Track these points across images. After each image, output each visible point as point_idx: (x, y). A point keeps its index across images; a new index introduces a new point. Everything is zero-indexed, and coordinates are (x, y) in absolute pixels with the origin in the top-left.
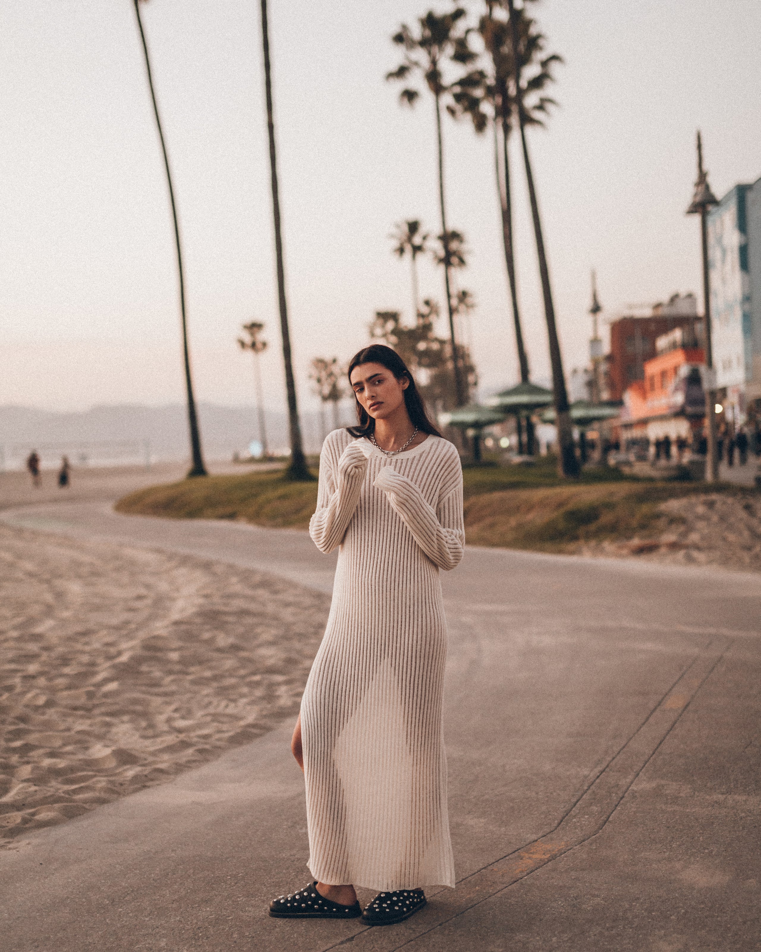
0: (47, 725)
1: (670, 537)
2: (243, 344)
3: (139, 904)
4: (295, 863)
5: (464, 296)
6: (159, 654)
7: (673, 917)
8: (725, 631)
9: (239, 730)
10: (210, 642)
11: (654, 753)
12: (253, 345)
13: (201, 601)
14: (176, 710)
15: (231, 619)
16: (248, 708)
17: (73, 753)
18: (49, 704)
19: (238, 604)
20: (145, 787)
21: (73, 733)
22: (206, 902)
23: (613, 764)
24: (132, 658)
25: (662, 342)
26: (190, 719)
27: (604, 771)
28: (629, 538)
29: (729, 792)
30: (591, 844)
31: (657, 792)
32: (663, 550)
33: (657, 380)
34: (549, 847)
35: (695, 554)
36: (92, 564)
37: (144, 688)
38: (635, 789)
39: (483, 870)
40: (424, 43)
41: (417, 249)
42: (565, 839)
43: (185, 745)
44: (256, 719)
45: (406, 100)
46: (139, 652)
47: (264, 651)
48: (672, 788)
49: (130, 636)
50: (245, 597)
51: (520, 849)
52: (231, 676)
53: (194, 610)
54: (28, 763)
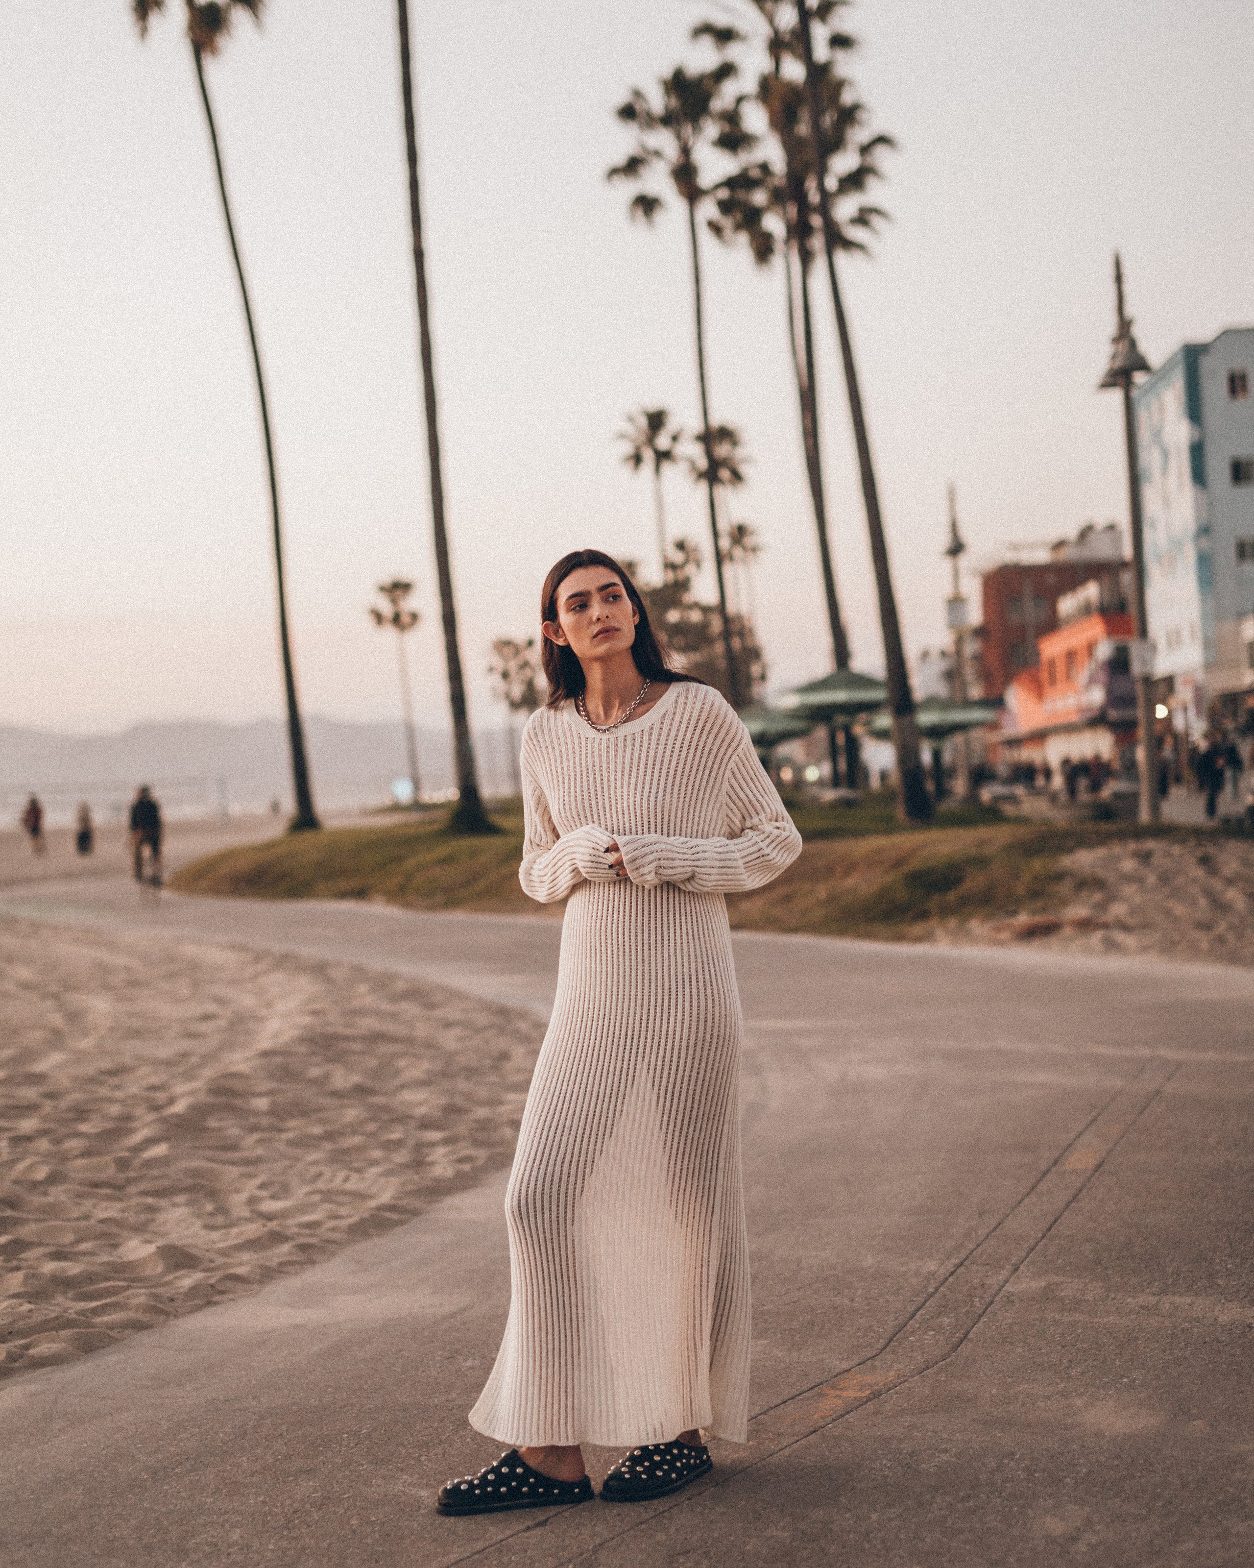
0: (52, 1211)
1: (1079, 911)
2: (378, 617)
3: (197, 1478)
4: (454, 1411)
5: (740, 533)
6: (238, 1102)
7: (1068, 1480)
8: (1165, 1052)
9: (366, 1215)
10: (321, 1082)
11: (1043, 1237)
12: (396, 619)
13: (307, 1020)
14: (263, 1186)
15: (357, 1047)
16: (383, 1180)
17: (92, 1254)
18: (54, 1179)
19: (369, 1024)
20: (209, 1303)
21: (92, 1222)
22: (309, 1472)
23: (976, 1253)
24: (192, 1108)
25: (1067, 605)
26: (286, 1198)
27: (961, 1264)
28: (1014, 913)
29: (1164, 1292)
30: (937, 1374)
31: (1048, 1295)
32: (1068, 931)
33: (1060, 667)
34: (869, 1379)
35: (1120, 937)
36: (128, 969)
37: (210, 1153)
38: (1011, 1290)
39: (762, 1417)
40: (668, 120)
41: (663, 456)
42: (896, 1366)
43: (277, 1238)
44: (393, 1198)
45: (640, 213)
46: (203, 1098)
47: (408, 1096)
48: (1070, 1288)
49: (189, 1076)
50: (379, 1013)
51: (822, 1383)
52: (354, 1133)
53: (295, 1033)
54: (18, 1269)
